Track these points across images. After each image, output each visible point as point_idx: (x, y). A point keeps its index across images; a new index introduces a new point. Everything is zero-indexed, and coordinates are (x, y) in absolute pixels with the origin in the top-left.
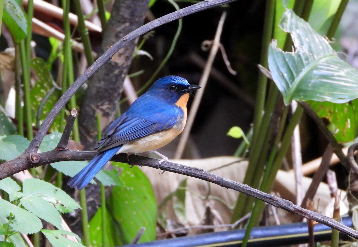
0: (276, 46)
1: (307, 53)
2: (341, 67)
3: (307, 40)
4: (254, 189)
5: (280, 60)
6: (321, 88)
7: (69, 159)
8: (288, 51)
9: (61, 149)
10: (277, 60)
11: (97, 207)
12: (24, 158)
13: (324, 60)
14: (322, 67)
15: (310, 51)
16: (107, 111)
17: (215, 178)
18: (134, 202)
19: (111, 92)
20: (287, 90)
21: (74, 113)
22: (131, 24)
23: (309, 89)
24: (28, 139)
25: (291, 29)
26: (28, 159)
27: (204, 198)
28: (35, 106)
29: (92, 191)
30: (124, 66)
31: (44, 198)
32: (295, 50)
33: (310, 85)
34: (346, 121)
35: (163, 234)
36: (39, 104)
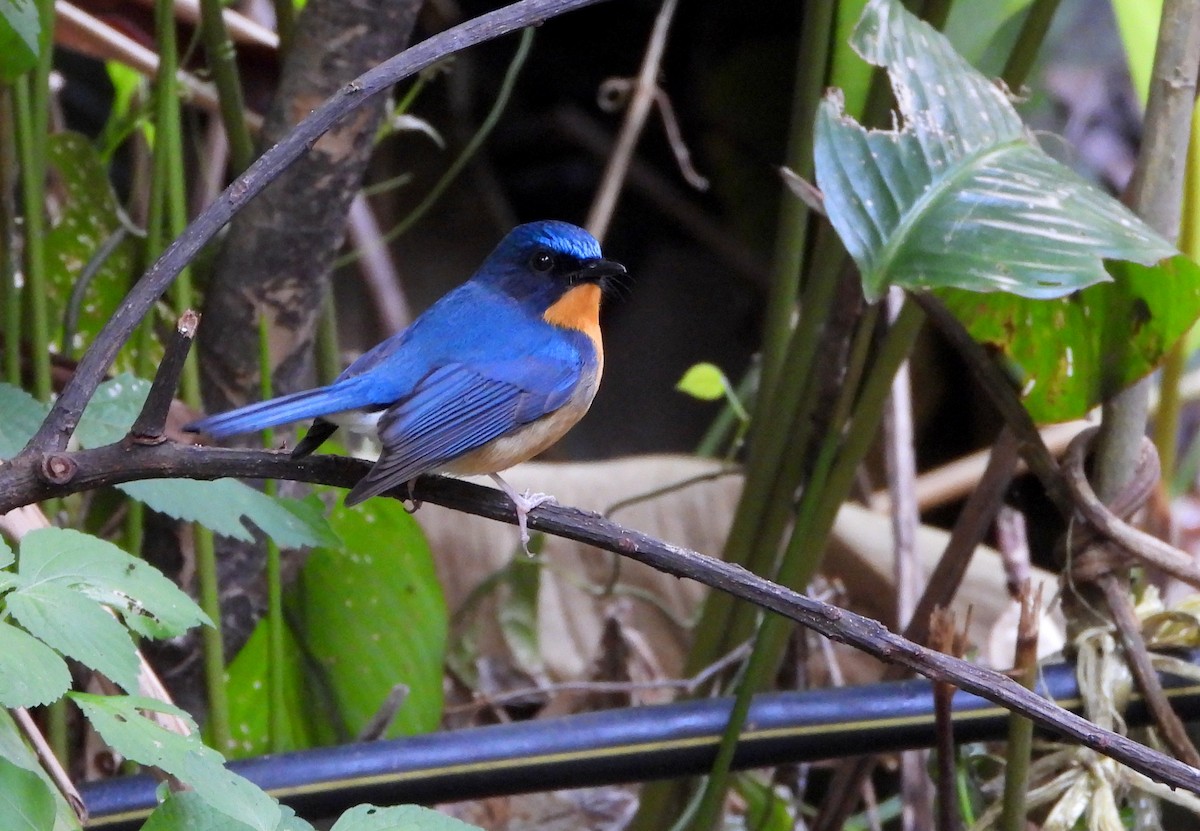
0: (839, 111)
1: (941, 133)
2: (1049, 179)
3: (941, 90)
4: (764, 582)
5: (852, 155)
6: (986, 248)
7: (170, 471)
8: (878, 128)
9: (146, 441)
10: (841, 155)
11: (255, 616)
12: (25, 468)
13: (992, 157)
14: (989, 180)
15: (951, 125)
16: (292, 307)
17: (639, 541)
18: (374, 601)
19: (304, 245)
20: (872, 252)
21: (187, 324)
22: (375, 28)
23: (946, 251)
24: (36, 395)
25: (890, 54)
26: (36, 468)
27: (599, 590)
28: (60, 288)
29: (240, 564)
30: (348, 163)
31: (86, 591)
32: (901, 124)
33: (948, 238)
34: (1061, 354)
35: (467, 707)
36: (73, 280)
